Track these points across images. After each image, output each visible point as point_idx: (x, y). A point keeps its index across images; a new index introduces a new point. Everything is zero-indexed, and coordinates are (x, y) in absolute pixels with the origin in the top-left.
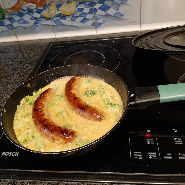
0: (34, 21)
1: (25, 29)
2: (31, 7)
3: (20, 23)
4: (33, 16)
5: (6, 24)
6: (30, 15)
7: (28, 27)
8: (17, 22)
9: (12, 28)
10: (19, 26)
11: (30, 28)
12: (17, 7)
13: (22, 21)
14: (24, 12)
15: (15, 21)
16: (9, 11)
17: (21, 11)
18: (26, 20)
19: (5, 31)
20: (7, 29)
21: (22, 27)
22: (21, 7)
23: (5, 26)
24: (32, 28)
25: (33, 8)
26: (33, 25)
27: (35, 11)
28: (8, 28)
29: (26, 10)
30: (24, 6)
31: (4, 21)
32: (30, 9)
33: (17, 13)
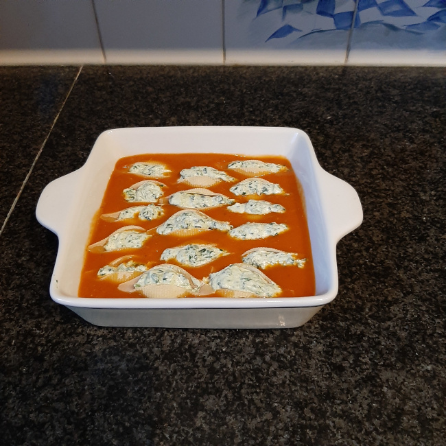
0: (434, 10)
1: (392, 33)
3: (388, 11)
5: (338, 10)
7: (404, 28)
8: (380, 8)
9: (347, 24)
10: (377, 22)
11: (408, 31)
13: (396, 8)
15: (375, 4)
18: (411, 6)
19: (322, 31)
20: (333, 26)
21: (386, 25)
23: (331, 16)
24: (414, 32)
26: (425, 23)
28: (336, 23)
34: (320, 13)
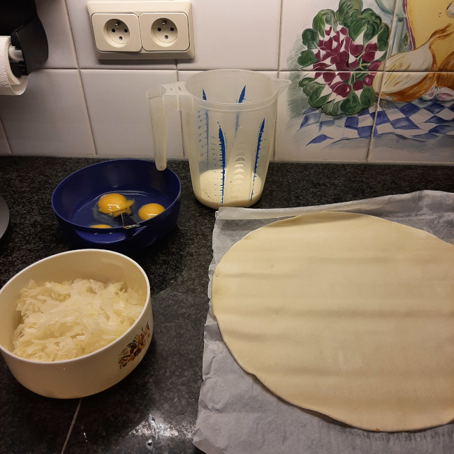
0: (434, 125)
1: (401, 140)
2: (443, 96)
3: (398, 125)
4: (438, 115)
5: (359, 126)
6: (432, 112)
7: (411, 137)
8: (392, 124)
9: (369, 135)
10: (390, 133)
12: (411, 92)
13: (404, 123)
14: (421, 106)
15: (388, 121)
16: (388, 98)
17: (415, 102)
18: (415, 122)
19: (349, 139)
20: (357, 136)
21: (396, 135)
22: (421, 93)
23: (356, 129)
24: (418, 141)
25: (449, 98)
26: (427, 134)
27: (448, 105)
28: (359, 134)
29: (430, 100)
30: (429, 92)
31: (360, 117)
32: (438, 101)
33: (402, 105)
34: (346, 126)
